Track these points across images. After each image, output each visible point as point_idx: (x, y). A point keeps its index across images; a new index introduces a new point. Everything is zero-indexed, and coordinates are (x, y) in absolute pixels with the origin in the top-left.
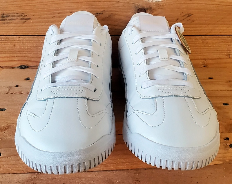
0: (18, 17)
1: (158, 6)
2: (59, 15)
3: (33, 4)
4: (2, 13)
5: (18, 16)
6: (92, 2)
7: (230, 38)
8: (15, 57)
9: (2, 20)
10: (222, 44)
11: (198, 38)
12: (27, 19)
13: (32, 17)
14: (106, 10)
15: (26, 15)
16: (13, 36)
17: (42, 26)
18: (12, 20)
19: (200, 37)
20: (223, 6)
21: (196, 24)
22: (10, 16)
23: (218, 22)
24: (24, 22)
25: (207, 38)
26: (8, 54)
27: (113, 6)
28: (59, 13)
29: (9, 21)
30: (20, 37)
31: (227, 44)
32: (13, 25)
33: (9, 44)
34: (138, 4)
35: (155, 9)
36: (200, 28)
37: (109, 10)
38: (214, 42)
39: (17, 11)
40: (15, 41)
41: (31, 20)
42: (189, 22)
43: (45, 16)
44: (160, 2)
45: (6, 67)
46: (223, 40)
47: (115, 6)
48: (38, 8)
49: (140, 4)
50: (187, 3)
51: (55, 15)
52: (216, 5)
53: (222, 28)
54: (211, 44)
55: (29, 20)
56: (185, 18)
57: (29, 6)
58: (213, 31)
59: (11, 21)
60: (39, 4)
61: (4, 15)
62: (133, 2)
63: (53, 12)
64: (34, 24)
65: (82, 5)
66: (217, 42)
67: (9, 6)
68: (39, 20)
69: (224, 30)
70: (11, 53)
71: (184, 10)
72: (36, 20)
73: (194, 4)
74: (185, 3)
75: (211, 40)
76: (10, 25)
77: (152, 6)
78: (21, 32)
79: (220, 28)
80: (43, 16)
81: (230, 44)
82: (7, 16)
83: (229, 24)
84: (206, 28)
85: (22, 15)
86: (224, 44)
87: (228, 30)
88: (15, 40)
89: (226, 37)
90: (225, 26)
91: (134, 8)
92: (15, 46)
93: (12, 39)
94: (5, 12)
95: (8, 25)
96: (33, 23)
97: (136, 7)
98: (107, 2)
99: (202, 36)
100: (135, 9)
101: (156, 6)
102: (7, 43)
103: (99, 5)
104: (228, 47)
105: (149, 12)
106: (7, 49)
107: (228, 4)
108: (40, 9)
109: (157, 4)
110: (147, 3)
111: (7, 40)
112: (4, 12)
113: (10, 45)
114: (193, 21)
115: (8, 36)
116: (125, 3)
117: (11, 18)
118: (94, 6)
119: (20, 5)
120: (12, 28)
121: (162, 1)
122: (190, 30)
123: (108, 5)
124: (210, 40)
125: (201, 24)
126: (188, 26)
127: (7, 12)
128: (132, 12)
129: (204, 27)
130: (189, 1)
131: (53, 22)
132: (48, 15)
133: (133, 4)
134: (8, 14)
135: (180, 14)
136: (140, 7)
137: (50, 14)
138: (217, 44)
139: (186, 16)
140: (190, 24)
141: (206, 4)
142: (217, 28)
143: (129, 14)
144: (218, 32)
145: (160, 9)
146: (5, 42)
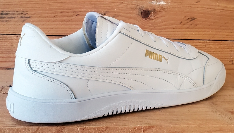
0: (18, 16)
1: (162, 9)
2: (61, 14)
3: (35, 3)
4: (2, 11)
5: (18, 14)
6: (96, 3)
7: (233, 44)
8: (11, 57)
9: (1, 18)
10: (225, 49)
11: (201, 42)
12: (27, 18)
13: (32, 16)
14: (109, 10)
15: (27, 14)
16: (11, 35)
18: (11, 18)
19: (203, 41)
20: (226, 11)
21: (200, 28)
22: (9, 14)
23: (221, 27)
24: (23, 21)
25: (210, 43)
26: (4, 54)
27: (117, 7)
28: (61, 13)
29: (8, 19)
30: (18, 36)
31: (230, 49)
32: (12, 23)
33: (6, 43)
34: (142, 5)
35: (159, 11)
36: (204, 33)
37: (113, 11)
38: (217, 47)
39: (17, 9)
40: (12, 41)
41: (31, 19)
42: (192, 26)
43: (47, 15)
44: (164, 5)
45: (1, 67)
46: (226, 46)
48: (40, 6)
49: (144, 6)
50: (191, 7)
51: (56, 14)
52: (220, 9)
53: (225, 33)
54: (215, 49)
55: (29, 19)
56: (189, 22)
57: (30, 4)
58: (217, 36)
59: (10, 19)
60: (41, 2)
61: (3, 13)
62: (137, 4)
63: (55, 11)
65: (85, 5)
66: (220, 47)
67: (9, 3)
68: (39, 19)
69: (227, 35)
70: (8, 52)
71: (188, 13)
72: (36, 19)
73: (198, 8)
74: (189, 7)
75: (215, 45)
76: (9, 23)
77: (156, 9)
79: (223, 33)
80: (44, 15)
81: (232, 49)
82: (6, 14)
83: (232, 30)
84: (209, 33)
85: (22, 13)
86: (228, 49)
87: (231, 36)
88: (13, 39)
89: (229, 43)
90: (228, 31)
91: (138, 10)
92: (12, 45)
93: (10, 38)
94: (4, 9)
95: (6, 23)
97: (140, 9)
98: (111, 3)
99: (206, 41)
101: (160, 9)
102: (4, 42)
103: (103, 5)
104: (231, 53)
105: (153, 14)
106: (4, 48)
107: (232, 10)
109: (161, 7)
110: (151, 5)
111: (4, 39)
113: (7, 45)
114: (196, 25)
115: (6, 35)
116: (129, 4)
117: (10, 16)
118: (97, 6)
119: (20, 3)
120: (10, 26)
121: (166, 4)
122: (193, 34)
123: (112, 6)
124: (213, 45)
125: (204, 28)
126: (192, 30)
127: (7, 9)
128: (136, 14)
129: (207, 32)
130: (193, 4)
131: (54, 21)
132: (49, 15)
133: (137, 6)
134: (8, 12)
135: (183, 17)
136: (144, 9)
137: (51, 13)
138: (220, 49)
139: (190, 20)
140: (193, 28)
141: (209, 8)
142: (221, 33)
143: (132, 15)
144: (221, 37)
145: (164, 12)
146: (2, 41)
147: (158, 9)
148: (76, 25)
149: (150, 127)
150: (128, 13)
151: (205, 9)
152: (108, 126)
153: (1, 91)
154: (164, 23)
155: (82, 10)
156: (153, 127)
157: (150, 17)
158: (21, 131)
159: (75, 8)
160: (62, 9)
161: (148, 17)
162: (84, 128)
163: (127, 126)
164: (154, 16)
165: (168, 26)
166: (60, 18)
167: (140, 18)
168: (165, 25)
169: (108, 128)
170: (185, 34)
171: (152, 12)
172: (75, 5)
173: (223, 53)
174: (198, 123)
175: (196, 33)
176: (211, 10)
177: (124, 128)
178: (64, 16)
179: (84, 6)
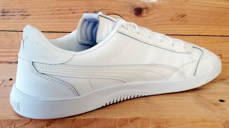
0: (18, 13)
1: (154, 7)
2: (58, 12)
4: (3, 9)
7: (221, 39)
8: (13, 52)
9: (3, 15)
10: (214, 44)
11: (191, 38)
12: (27, 15)
13: (31, 13)
14: (104, 8)
15: (26, 12)
16: (13, 32)
17: (41, 22)
18: (12, 15)
19: (193, 37)
20: (215, 8)
21: (190, 24)
22: (10, 12)
23: (210, 23)
24: (24, 19)
25: (200, 38)
26: (6, 49)
27: (111, 5)
28: (58, 10)
29: (9, 17)
30: (19, 32)
31: (219, 44)
32: (13, 20)
33: (8, 39)
34: (134, 3)
35: (151, 9)
36: (194, 29)
37: (107, 8)
38: (206, 42)
40: (14, 37)
41: (31, 17)
42: (183, 22)
43: (44, 13)
44: (156, 3)
45: (5, 61)
46: (215, 41)
47: (112, 5)
48: (38, 5)
49: (137, 3)
50: (181, 4)
51: (54, 12)
52: (209, 6)
53: (214, 29)
54: (204, 44)
55: (28, 17)
56: (179, 19)
58: (206, 32)
59: (11, 17)
61: (5, 11)
62: (130, 2)
63: (52, 9)
64: (34, 20)
66: (210, 42)
67: (10, 2)
68: (38, 16)
69: (216, 31)
70: (10, 48)
71: (179, 10)
72: (35, 17)
73: (188, 6)
74: (179, 4)
75: (204, 40)
76: (10, 21)
77: (148, 6)
78: (20, 28)
79: (212, 29)
80: (42, 13)
81: (221, 44)
82: (7, 12)
83: (221, 26)
84: (199, 29)
85: (22, 11)
86: (217, 44)
87: (220, 31)
88: (14, 35)
89: (218, 38)
90: (217, 27)
91: (131, 7)
92: (13, 41)
93: (11, 34)
95: (8, 20)
96: (32, 19)
97: (133, 6)
98: (105, 1)
99: (196, 36)
100: (132, 9)
101: (152, 6)
102: (6, 38)
103: (97, 3)
104: (220, 47)
105: (145, 12)
106: (6, 44)
107: (220, 6)
108: (40, 6)
109: (153, 5)
110: (144, 3)
111: (6, 36)
112: (5, 8)
113: (9, 41)
114: (186, 21)
115: (8, 32)
116: (122, 2)
117: (11, 14)
118: (92, 4)
119: (20, 2)
120: (11, 24)
121: (158, 2)
122: (184, 30)
123: (106, 4)
125: (194, 24)
126: (182, 26)
127: (8, 8)
128: (129, 11)
129: (197, 28)
130: (183, 2)
131: (52, 19)
132: (48, 12)
133: (130, 4)
134: (9, 10)
135: (174, 14)
136: (137, 7)
137: (49, 11)
138: (209, 44)
139: (180, 16)
140: (184, 24)
141: (199, 6)
142: (210, 29)
143: (126, 13)
144: (210, 33)
145: (156, 9)
146: (4, 37)
147: (150, 6)
148: (73, 22)
149: (136, 119)
150: (122, 11)
151: (195, 6)
152: (96, 117)
153: (2, 84)
154: (156, 20)
155: (79, 8)
156: (139, 118)
157: (143, 14)
158: (16, 122)
159: (72, 7)
160: (60, 7)
161: (141, 15)
162: (73, 119)
163: (115, 118)
164: (147, 13)
165: (159, 23)
166: (57, 16)
167: (133, 15)
168: (157, 22)
169: (96, 119)
170: (176, 30)
171: (145, 10)
172: (71, 3)
173: (212, 47)
174: (181, 115)
175: (186, 29)
176: (201, 7)
177: (112, 119)
178: (61, 14)
179: (80, 4)
